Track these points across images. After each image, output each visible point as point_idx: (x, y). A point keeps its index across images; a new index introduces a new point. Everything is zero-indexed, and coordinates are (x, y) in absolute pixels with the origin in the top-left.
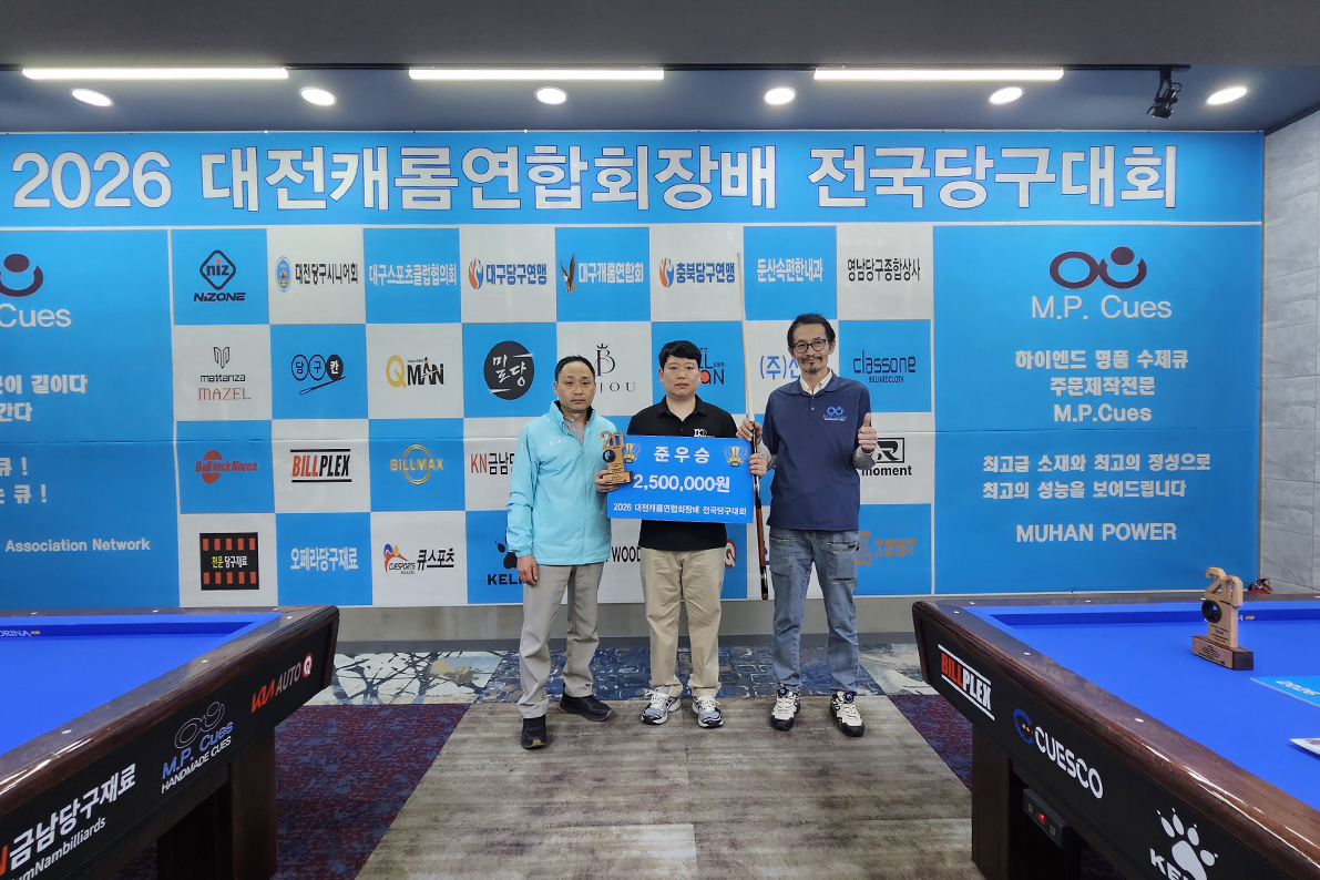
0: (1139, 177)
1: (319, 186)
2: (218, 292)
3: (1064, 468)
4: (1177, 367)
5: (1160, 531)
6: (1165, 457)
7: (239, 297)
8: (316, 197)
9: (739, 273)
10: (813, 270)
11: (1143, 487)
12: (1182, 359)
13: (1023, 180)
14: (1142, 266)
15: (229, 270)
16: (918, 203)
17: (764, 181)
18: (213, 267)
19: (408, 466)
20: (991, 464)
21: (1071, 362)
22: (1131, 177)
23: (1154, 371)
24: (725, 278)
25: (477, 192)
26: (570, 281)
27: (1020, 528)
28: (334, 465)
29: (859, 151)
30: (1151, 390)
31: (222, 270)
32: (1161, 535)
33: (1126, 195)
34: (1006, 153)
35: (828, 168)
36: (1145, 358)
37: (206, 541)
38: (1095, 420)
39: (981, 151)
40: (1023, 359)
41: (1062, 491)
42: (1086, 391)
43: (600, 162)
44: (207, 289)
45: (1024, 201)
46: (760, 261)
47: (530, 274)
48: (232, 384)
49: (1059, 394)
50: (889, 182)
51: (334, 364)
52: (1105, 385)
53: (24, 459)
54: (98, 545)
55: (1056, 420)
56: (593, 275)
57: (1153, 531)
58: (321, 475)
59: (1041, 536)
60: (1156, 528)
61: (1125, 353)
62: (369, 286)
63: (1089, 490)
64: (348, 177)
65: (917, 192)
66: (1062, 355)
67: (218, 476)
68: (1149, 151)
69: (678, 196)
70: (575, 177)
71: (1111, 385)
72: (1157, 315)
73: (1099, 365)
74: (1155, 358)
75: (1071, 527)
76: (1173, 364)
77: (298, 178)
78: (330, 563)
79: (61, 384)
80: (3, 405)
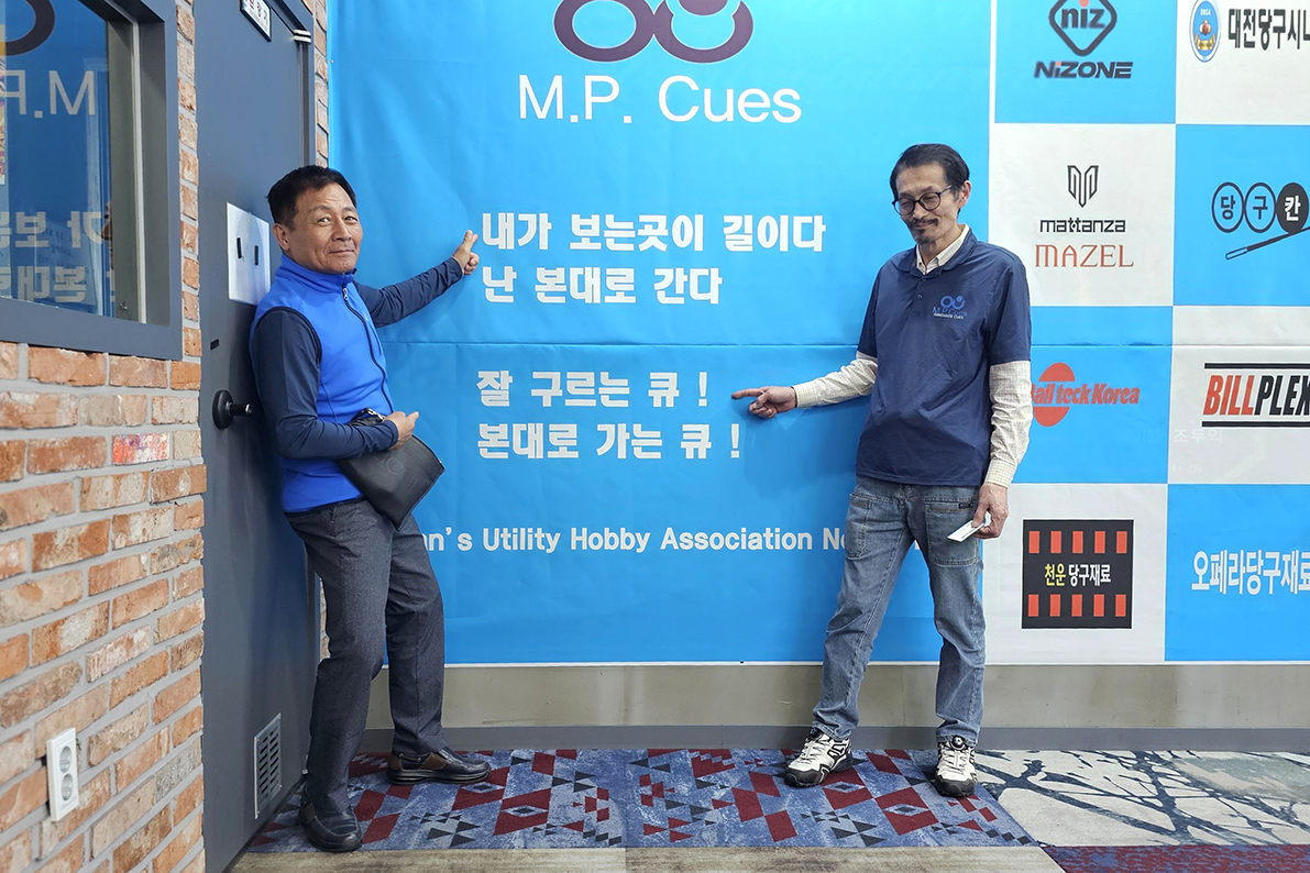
2: (1081, 60)
7: (1120, 70)
15: (1105, 18)
18: (1074, 12)
28: (1284, 394)
31: (1091, 17)
37: (1035, 536)
44: (1061, 54)
48: (1098, 237)
51: (1292, 202)
53: (703, 376)
54: (832, 540)
58: (1258, 413)
78: (1265, 580)
79: (779, 232)
80: (668, 273)
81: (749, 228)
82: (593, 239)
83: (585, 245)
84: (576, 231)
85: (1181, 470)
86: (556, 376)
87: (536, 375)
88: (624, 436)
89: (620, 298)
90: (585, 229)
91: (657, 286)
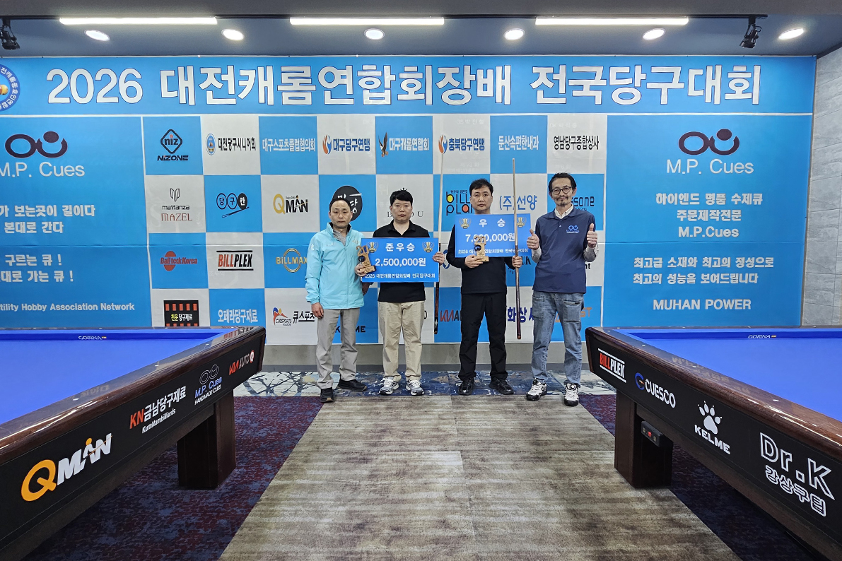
0: (737, 85)
1: (231, 91)
2: (172, 155)
3: (684, 265)
4: (756, 204)
5: (741, 304)
6: (746, 260)
7: (184, 158)
8: (230, 96)
9: (487, 144)
10: (533, 143)
11: (731, 277)
12: (759, 199)
13: (664, 87)
14: (737, 142)
15: (178, 141)
16: (598, 101)
17: (503, 87)
18: (169, 140)
19: (287, 261)
20: (639, 263)
21: (690, 200)
22: (732, 85)
23: (740, 206)
24: (478, 148)
25: (327, 94)
26: (384, 149)
27: (655, 302)
28: (243, 260)
29: (563, 68)
30: (739, 218)
31: (174, 141)
32: (742, 306)
33: (728, 96)
34: (654, 70)
35: (543, 79)
36: (736, 199)
37: (168, 305)
38: (703, 236)
39: (638, 69)
40: (661, 198)
41: (682, 281)
42: (699, 219)
43: (403, 75)
44: (166, 153)
45: (664, 100)
46: (500, 137)
47: (360, 144)
48: (181, 211)
49: (682, 220)
50: (581, 87)
51: (242, 199)
52: (710, 215)
53: (59, 255)
54: (104, 307)
55: (680, 236)
56: (398, 146)
57: (737, 304)
58: (235, 266)
59: (668, 306)
60: (739, 302)
61: (723, 195)
62: (262, 151)
63: (698, 279)
64: (249, 84)
65: (598, 95)
66: (684, 197)
67: (173, 267)
68: (744, 69)
69: (451, 97)
70: (387, 85)
71: (714, 214)
72: (744, 172)
73: (707, 202)
74: (742, 199)
75: (687, 301)
76: (753, 202)
77: (219, 85)
78: (241, 319)
79: (80, 210)
80: (46, 223)
81: (71, 209)
82: (22, 213)
83: (20, 215)
84: (17, 211)
85: (213, 284)
86: (12, 256)
87: (6, 256)
88: (36, 275)
89: (32, 232)
90: (20, 210)
91: (43, 228)
